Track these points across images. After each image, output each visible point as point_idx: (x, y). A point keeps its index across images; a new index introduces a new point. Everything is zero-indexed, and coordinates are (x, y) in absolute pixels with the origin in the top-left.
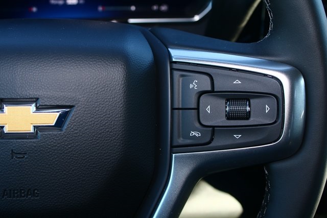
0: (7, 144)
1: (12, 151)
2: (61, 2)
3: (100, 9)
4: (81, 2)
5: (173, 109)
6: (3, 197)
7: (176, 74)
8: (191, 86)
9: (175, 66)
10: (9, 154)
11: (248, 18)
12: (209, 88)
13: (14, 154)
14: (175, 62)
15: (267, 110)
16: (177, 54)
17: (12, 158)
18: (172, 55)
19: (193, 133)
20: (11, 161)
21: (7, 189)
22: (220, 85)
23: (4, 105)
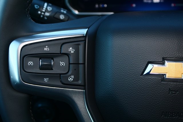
0: (166, 85)
1: (169, 89)
2: (150, 1)
3: (173, 5)
4: (162, 1)
6: (161, 116)
10: (168, 91)
13: (170, 91)
17: (169, 93)
20: (168, 95)
21: (164, 112)
23: (166, 62)
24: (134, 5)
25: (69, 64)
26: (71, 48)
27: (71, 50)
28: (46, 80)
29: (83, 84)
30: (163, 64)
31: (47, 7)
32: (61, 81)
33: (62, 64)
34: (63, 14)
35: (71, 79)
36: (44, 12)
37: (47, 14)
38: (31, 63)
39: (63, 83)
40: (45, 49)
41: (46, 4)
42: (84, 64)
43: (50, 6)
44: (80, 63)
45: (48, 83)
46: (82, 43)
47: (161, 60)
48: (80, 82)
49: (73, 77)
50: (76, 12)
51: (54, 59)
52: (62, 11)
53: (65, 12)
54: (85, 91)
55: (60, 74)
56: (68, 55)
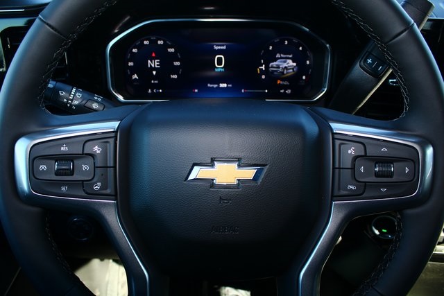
0: (216, 192)
1: (220, 197)
3: (243, 91)
5: (334, 168)
7: (338, 142)
8: (350, 152)
9: (336, 136)
10: (218, 200)
11: (365, 101)
12: (363, 154)
13: (221, 200)
14: (336, 133)
15: (407, 170)
16: (338, 127)
17: (220, 203)
18: (333, 127)
19: (351, 187)
20: (219, 205)
21: (215, 226)
22: (371, 151)
23: (216, 163)
24: (196, 91)
25: (95, 167)
26: (96, 147)
27: (97, 149)
28: (63, 189)
29: (113, 193)
30: (212, 165)
31: (76, 92)
32: (84, 190)
33: (85, 167)
34: (97, 101)
35: (97, 187)
36: (72, 100)
37: (76, 102)
38: (43, 167)
39: (87, 193)
40: (63, 149)
41: (74, 90)
42: (115, 167)
43: (80, 92)
44: (108, 165)
45: (67, 193)
46: (112, 141)
47: (210, 161)
48: (108, 191)
49: (99, 184)
50: (121, 98)
51: (75, 161)
52: (96, 98)
53: (100, 100)
54: (117, 203)
55: (83, 181)
56: (93, 155)
